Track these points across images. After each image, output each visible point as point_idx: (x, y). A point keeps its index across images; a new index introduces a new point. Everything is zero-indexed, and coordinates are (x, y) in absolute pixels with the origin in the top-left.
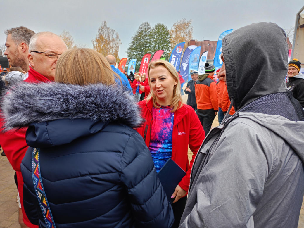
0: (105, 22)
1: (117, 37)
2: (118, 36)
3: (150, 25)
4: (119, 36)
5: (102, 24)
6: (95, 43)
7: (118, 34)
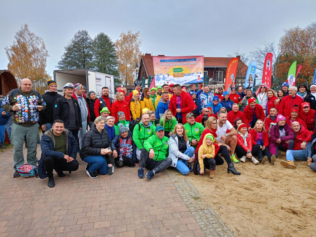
0: (26, 26)
1: (44, 47)
2: (44, 45)
3: (89, 34)
4: (46, 46)
5: (22, 28)
6: (10, 53)
7: (45, 43)
